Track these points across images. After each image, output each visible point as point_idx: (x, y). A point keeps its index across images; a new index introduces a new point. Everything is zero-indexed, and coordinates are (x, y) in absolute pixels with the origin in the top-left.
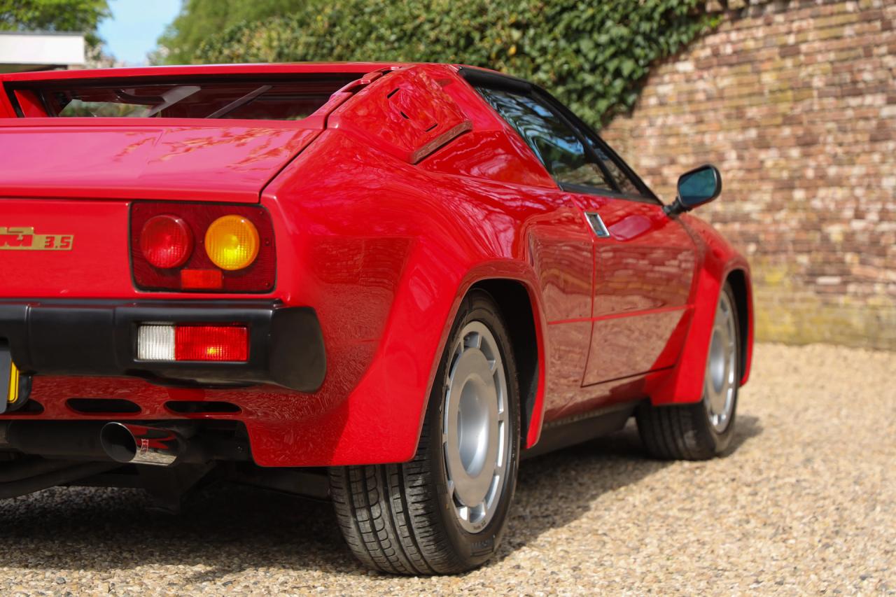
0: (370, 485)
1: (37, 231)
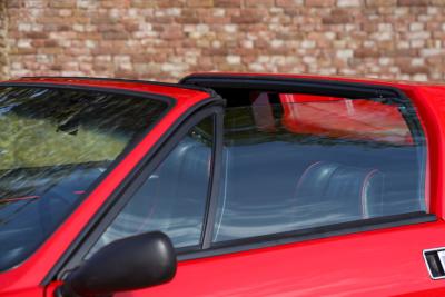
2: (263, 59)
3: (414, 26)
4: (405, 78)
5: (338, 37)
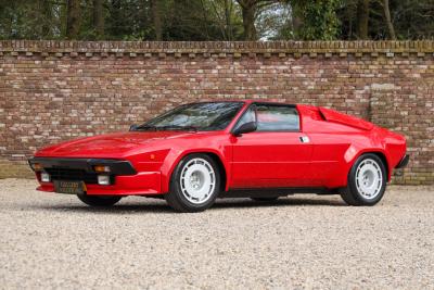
2: (17, 125)
3: (88, 111)
4: (83, 135)
5: (53, 115)
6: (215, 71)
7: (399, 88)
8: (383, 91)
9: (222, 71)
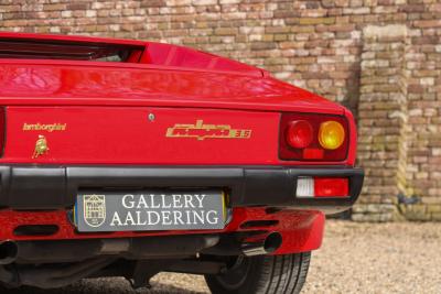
0: (286, 263)
1: (232, 128)
6: (90, 14)
7: (417, 33)
8: (386, 41)
9: (104, 13)
